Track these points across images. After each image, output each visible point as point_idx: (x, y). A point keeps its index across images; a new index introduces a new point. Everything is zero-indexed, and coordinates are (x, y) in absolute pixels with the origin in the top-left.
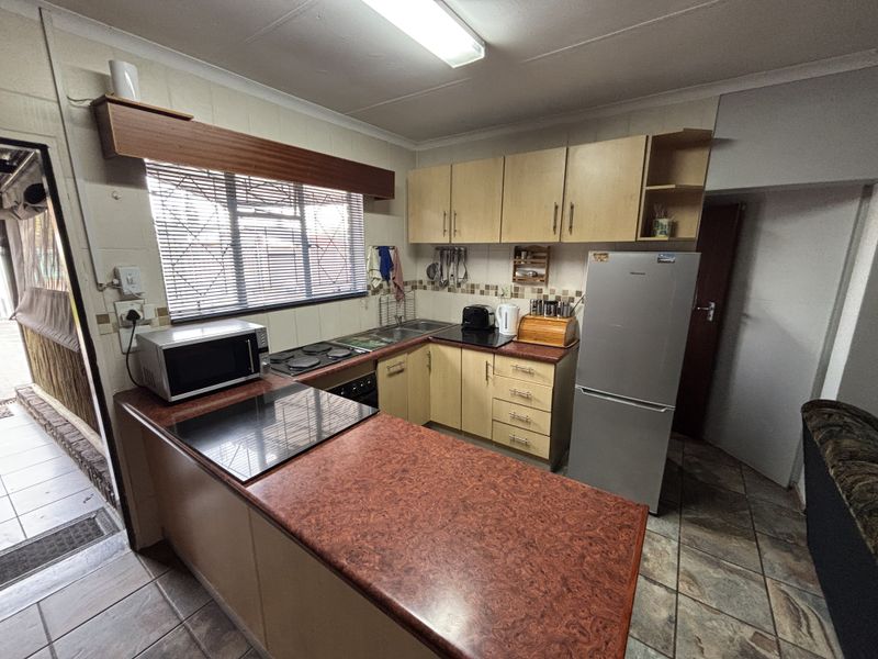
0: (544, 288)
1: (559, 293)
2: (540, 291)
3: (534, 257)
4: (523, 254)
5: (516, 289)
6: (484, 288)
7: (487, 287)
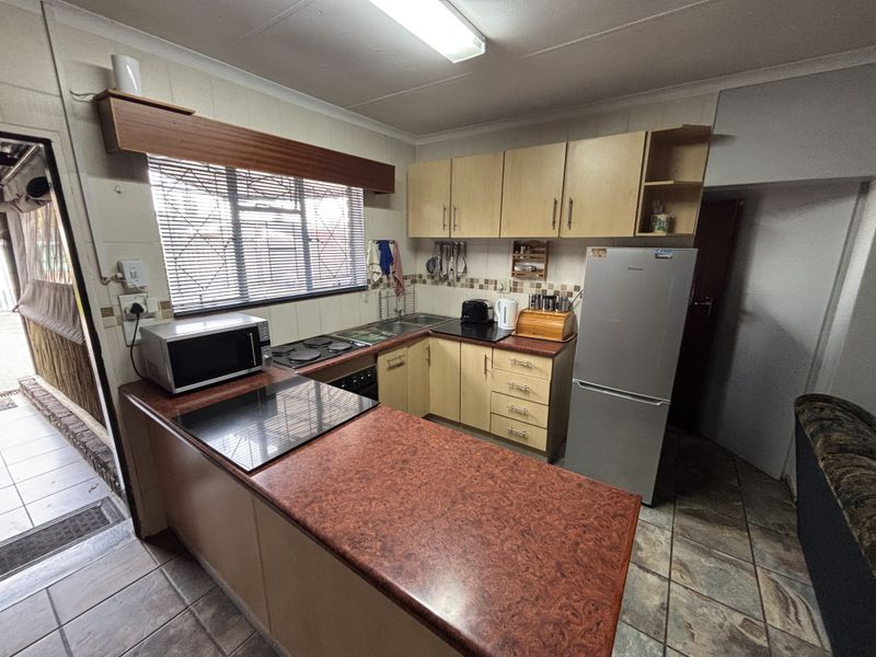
0: (542, 282)
1: (557, 287)
2: (539, 286)
3: (533, 252)
4: (522, 248)
5: (515, 283)
6: (483, 283)
7: (487, 281)
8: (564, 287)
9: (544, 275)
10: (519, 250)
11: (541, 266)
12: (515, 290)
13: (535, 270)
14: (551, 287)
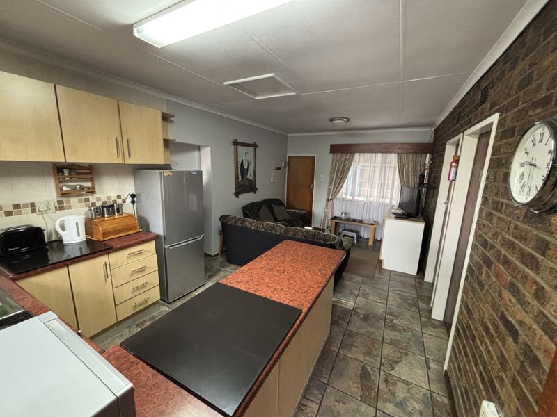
0: (90, 197)
1: (104, 198)
2: (87, 200)
3: (78, 174)
4: (66, 172)
5: (60, 202)
6: (11, 209)
7: (17, 206)
8: (109, 198)
9: (92, 191)
10: (63, 172)
11: (89, 185)
12: (61, 208)
13: (82, 188)
14: (99, 199)
